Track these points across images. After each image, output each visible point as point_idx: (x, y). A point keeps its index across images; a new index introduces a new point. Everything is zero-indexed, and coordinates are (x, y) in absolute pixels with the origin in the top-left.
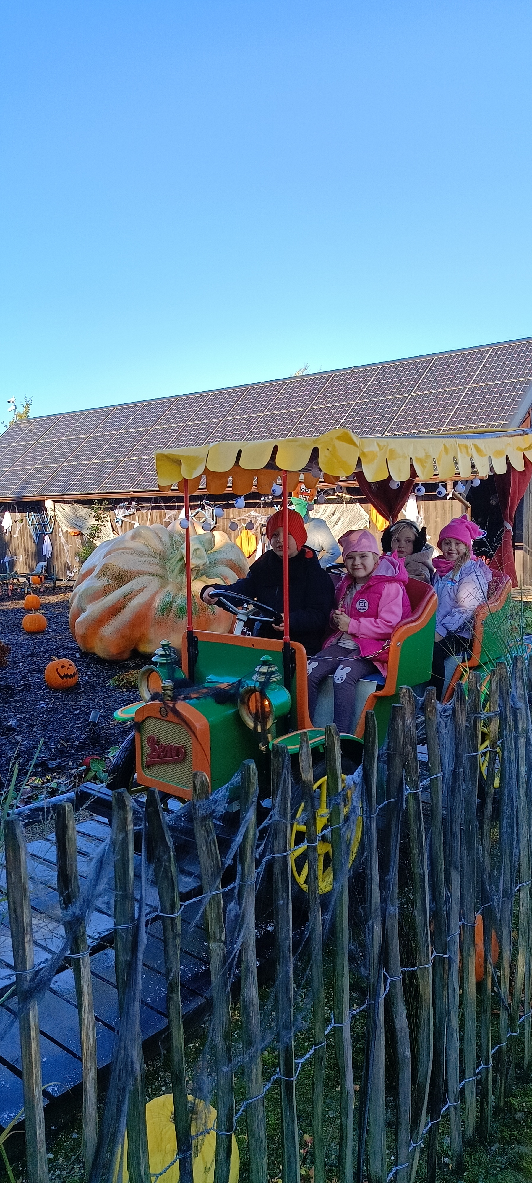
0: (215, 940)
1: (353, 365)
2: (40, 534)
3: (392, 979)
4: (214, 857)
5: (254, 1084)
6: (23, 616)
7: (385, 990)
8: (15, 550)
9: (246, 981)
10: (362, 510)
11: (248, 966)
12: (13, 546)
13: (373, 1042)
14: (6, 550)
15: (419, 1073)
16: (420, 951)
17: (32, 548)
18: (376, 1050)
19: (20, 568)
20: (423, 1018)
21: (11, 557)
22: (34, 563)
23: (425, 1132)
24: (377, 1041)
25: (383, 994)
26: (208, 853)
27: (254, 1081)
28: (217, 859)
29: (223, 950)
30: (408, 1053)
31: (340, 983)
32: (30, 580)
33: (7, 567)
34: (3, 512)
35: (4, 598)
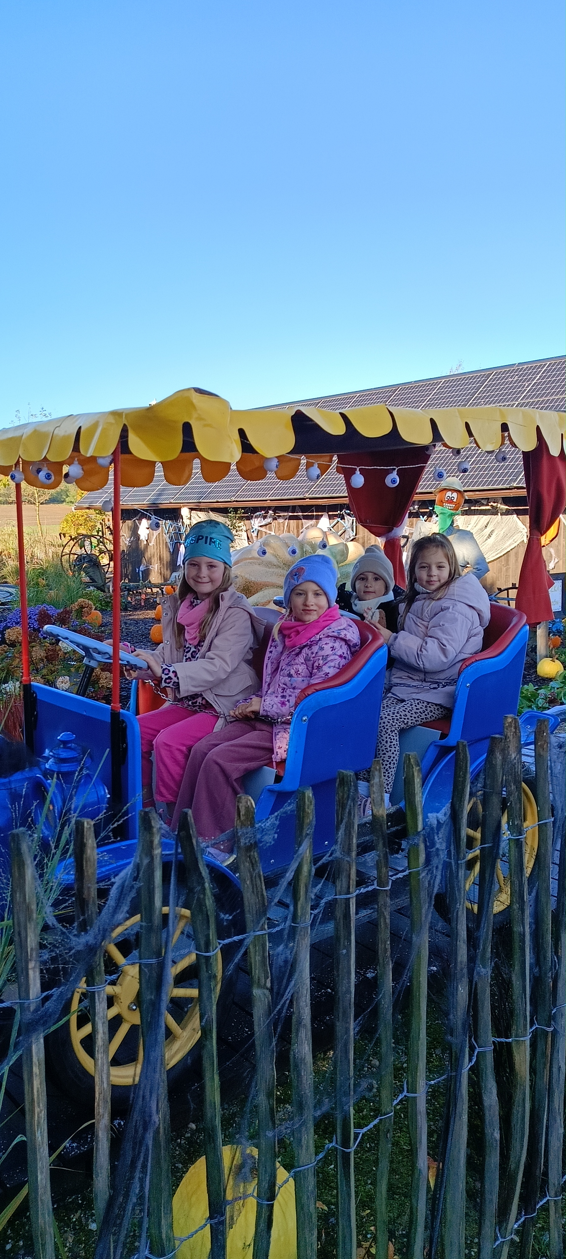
0: (259, 986)
1: (517, 362)
2: (176, 543)
3: (481, 1050)
4: (260, 893)
5: (304, 1151)
6: (152, 626)
7: (470, 1060)
8: (150, 558)
9: (297, 1036)
10: (520, 523)
11: (300, 1018)
12: (148, 555)
13: (452, 1119)
14: (142, 558)
15: (511, 1159)
16: (517, 1021)
17: (166, 556)
18: (456, 1128)
19: (155, 578)
20: (518, 1097)
21: (147, 566)
22: (168, 572)
23: (516, 1226)
24: (457, 1119)
25: (467, 1066)
26: (253, 888)
27: (304, 1147)
28: (262, 895)
29: (268, 998)
30: (497, 1135)
31: (415, 1049)
32: (164, 590)
33: (141, 576)
34: (140, 519)
35: (137, 608)
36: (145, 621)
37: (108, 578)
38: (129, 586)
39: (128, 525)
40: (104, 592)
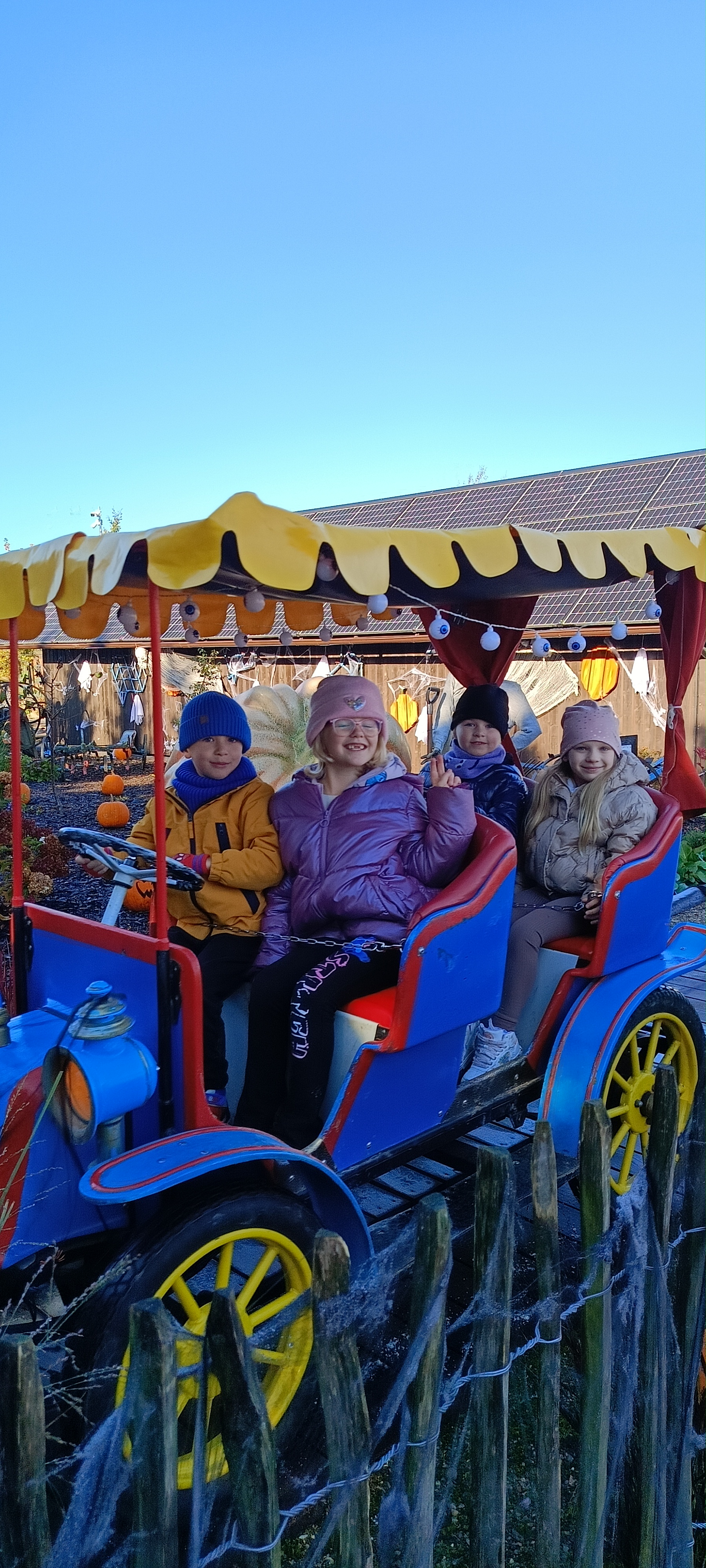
1: (562, 469)
2: (128, 693)
6: (99, 803)
8: (94, 712)
10: (569, 671)
12: (89, 708)
14: (83, 712)
17: (115, 709)
19: (100, 738)
21: (89, 723)
22: (117, 731)
32: (113, 754)
33: (82, 736)
34: (80, 662)
35: (77, 778)
36: (88, 796)
37: (37, 738)
38: (67, 749)
39: (64, 669)
40: (33, 756)
